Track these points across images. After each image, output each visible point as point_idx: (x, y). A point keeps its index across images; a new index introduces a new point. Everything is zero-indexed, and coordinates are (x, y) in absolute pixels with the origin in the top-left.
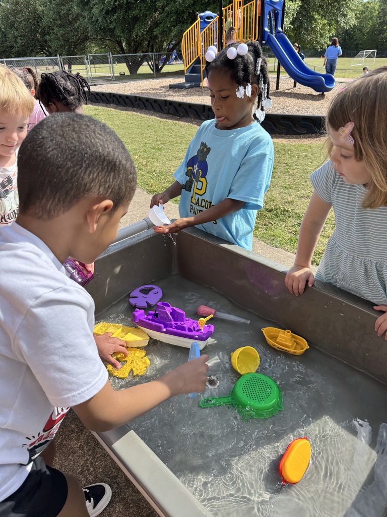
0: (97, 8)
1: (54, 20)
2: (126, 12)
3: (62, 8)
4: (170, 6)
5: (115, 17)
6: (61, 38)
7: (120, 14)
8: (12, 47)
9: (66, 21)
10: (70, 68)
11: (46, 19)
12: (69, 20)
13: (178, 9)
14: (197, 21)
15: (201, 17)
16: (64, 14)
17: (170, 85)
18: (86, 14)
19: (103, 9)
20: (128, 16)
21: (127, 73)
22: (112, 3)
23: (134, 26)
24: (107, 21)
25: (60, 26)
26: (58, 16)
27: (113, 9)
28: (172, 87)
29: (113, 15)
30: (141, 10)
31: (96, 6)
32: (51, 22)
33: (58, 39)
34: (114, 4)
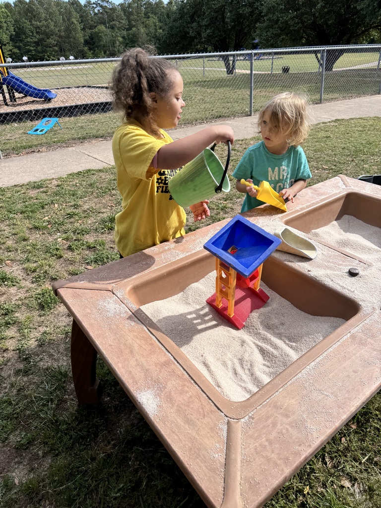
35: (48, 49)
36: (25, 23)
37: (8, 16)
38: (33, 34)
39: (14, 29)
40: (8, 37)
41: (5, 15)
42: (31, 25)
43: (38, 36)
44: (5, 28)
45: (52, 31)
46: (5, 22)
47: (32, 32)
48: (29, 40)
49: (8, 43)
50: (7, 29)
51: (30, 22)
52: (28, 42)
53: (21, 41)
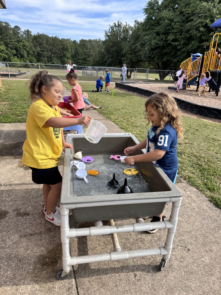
0: (147, 47)
1: (128, 51)
2: (161, 50)
3: (133, 46)
4: (184, 48)
5: (155, 52)
6: (129, 59)
7: (158, 50)
8: (106, 61)
9: (134, 52)
10: (131, 74)
11: (124, 50)
12: (135, 52)
13: (188, 50)
14: (191, 58)
15: (193, 56)
16: (133, 49)
17: (169, 87)
18: (142, 49)
19: (150, 48)
20: (162, 52)
21: (159, 79)
22: (155, 46)
23: (164, 57)
24: (151, 54)
25: (130, 54)
26: (130, 49)
27: (155, 48)
28: (169, 88)
29: (155, 51)
30: (169, 50)
31: (147, 46)
32: (126, 52)
33: (128, 60)
34: (156, 46)
35: (88, 62)
36: (80, 50)
37: (73, 46)
38: (82, 55)
39: (74, 52)
40: (71, 55)
41: (72, 46)
42: (82, 51)
43: (84, 56)
44: (70, 51)
45: (91, 54)
46: (71, 49)
47: (82, 54)
48: (80, 57)
49: (70, 58)
50: (71, 52)
51: (82, 49)
52: (79, 58)
53: (76, 58)
